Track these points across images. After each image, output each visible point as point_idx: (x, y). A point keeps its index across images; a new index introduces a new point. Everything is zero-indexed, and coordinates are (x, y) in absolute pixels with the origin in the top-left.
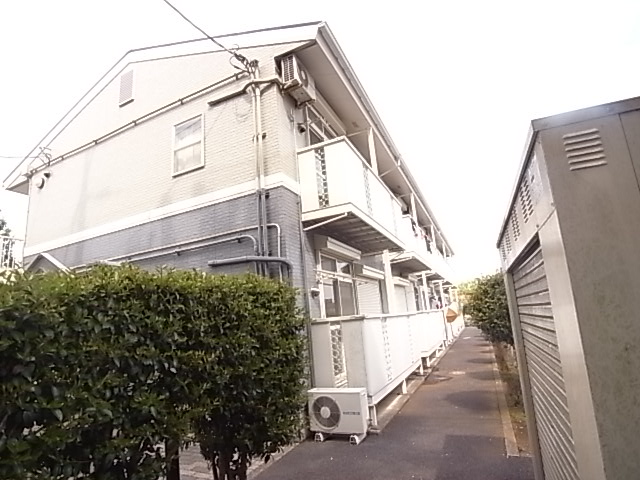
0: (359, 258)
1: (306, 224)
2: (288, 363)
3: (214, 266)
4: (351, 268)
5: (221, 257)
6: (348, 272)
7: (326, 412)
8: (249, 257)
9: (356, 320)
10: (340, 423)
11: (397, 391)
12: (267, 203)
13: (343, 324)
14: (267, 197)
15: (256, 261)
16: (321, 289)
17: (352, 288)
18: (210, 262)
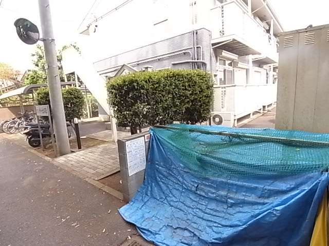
0: (237, 59)
1: (213, 45)
2: (208, 97)
3: (174, 64)
4: (233, 63)
5: (177, 61)
6: (231, 66)
7: (217, 120)
8: (189, 61)
9: (233, 86)
10: (222, 124)
11: (248, 116)
12: (196, 36)
13: (226, 88)
14: (197, 33)
15: (192, 62)
16: (218, 73)
17: (232, 73)
18: (173, 63)
